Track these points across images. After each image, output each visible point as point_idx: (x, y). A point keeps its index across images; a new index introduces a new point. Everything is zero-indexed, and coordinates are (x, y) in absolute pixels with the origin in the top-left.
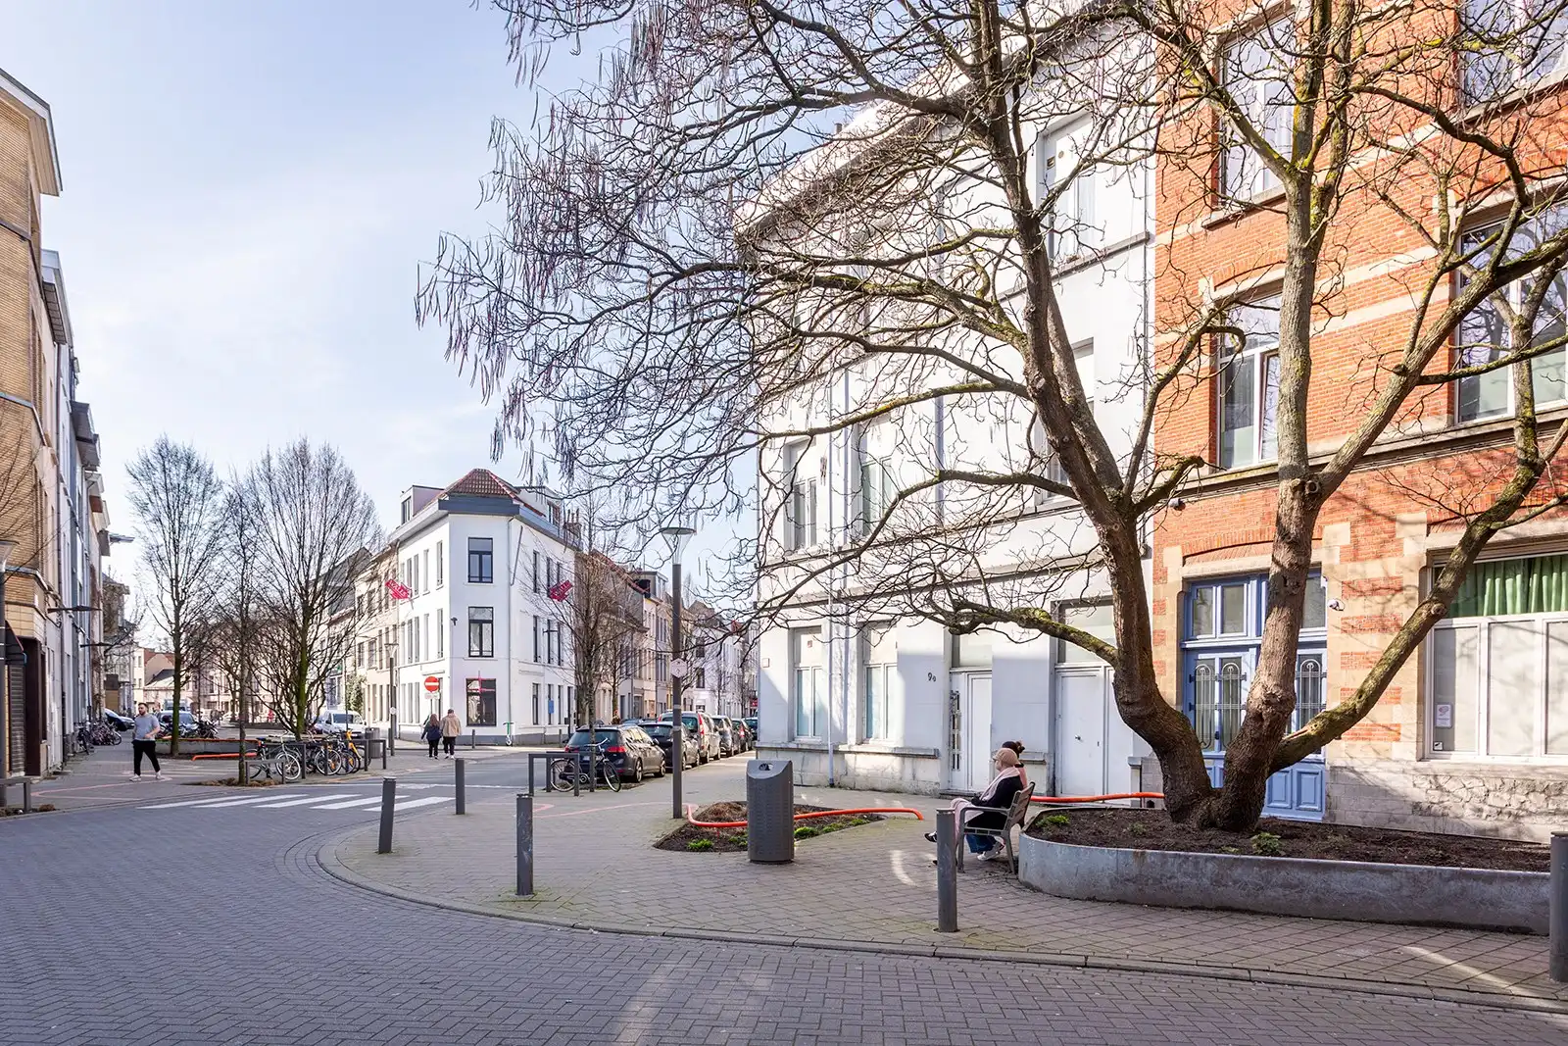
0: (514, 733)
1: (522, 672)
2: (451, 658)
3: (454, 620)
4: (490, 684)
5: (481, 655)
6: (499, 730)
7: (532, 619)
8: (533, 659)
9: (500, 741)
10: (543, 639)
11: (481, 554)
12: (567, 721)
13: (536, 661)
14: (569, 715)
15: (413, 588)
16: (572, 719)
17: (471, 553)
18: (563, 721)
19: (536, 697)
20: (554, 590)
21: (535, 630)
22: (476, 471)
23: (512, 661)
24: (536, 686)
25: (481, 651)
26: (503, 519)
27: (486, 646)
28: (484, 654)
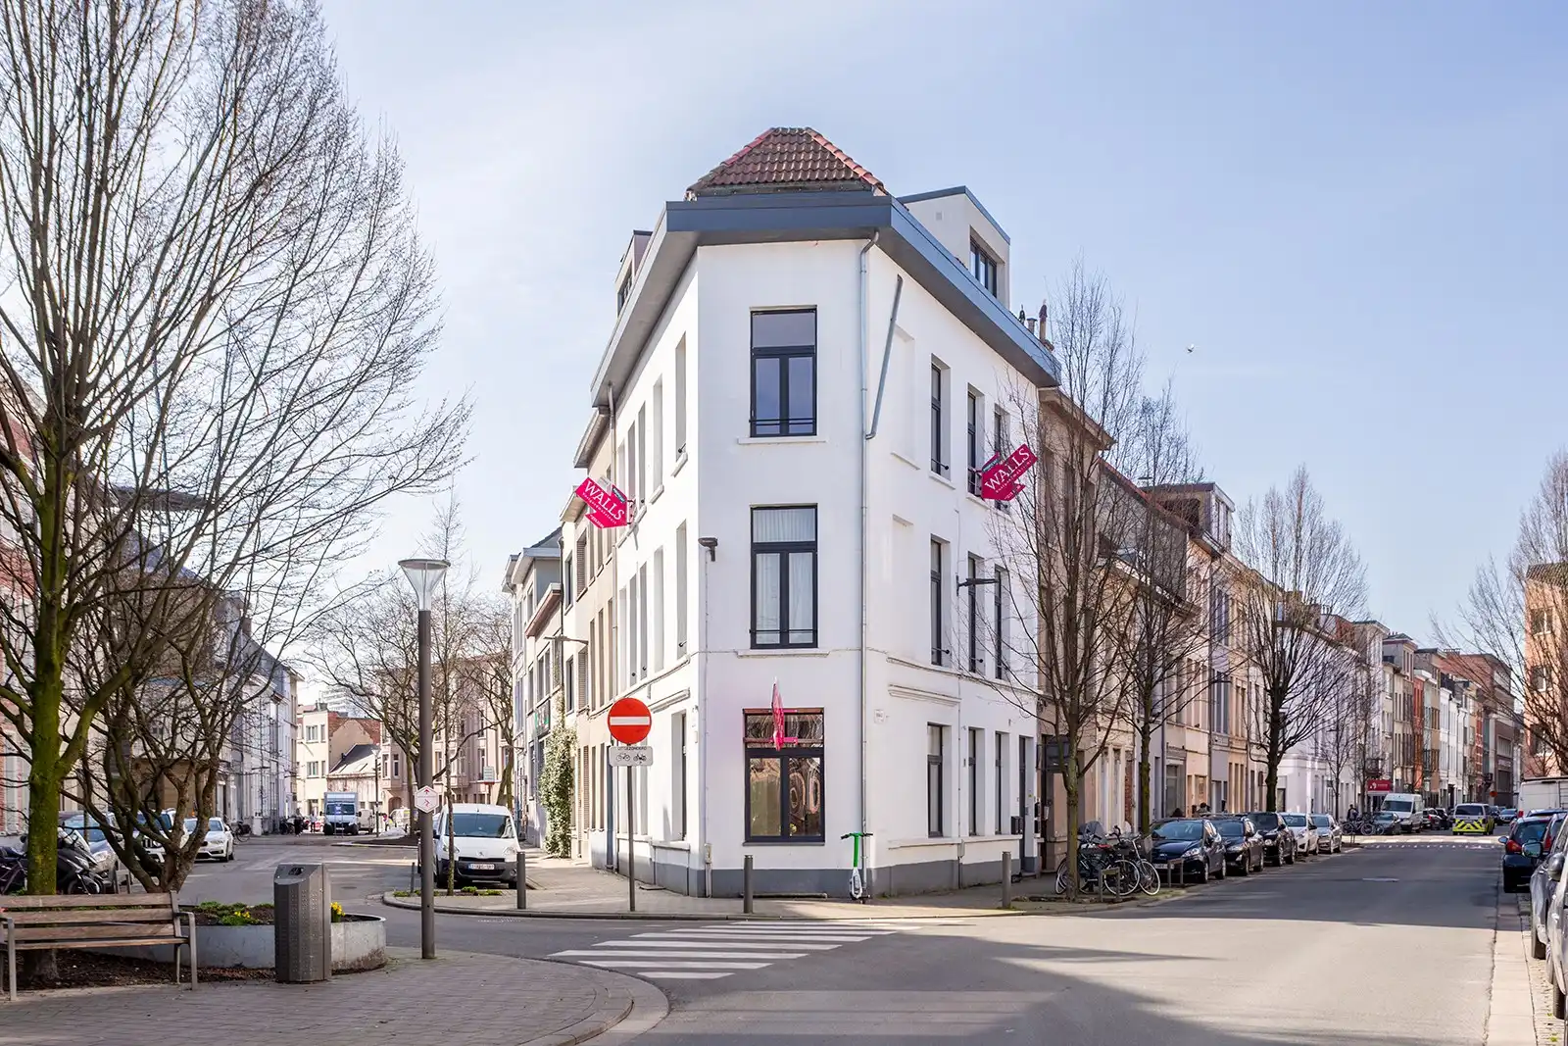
0: (872, 863)
1: (899, 690)
2: (705, 651)
3: (710, 544)
4: (808, 721)
5: (784, 643)
6: (831, 855)
7: (927, 547)
8: (926, 657)
9: (833, 886)
10: (957, 605)
11: (783, 354)
12: (1017, 825)
13: (938, 661)
14: (1023, 810)
15: (637, 499)
16: (1031, 819)
17: (757, 354)
18: (1007, 826)
19: (936, 762)
20: (987, 476)
21: (937, 578)
22: (775, 134)
23: (868, 655)
24: (938, 730)
25: (784, 631)
26: (847, 249)
27: (799, 619)
28: (793, 638)
